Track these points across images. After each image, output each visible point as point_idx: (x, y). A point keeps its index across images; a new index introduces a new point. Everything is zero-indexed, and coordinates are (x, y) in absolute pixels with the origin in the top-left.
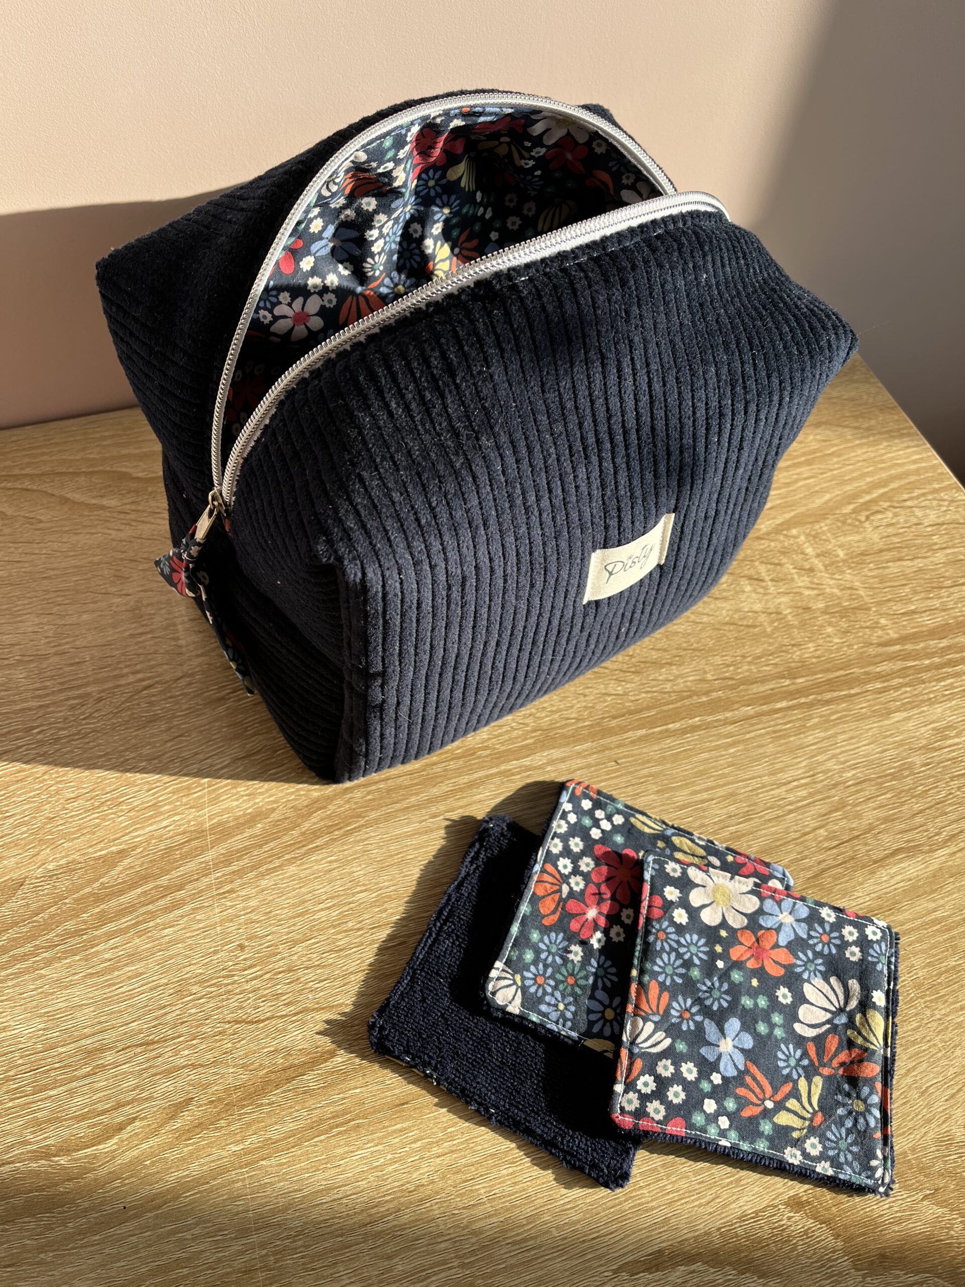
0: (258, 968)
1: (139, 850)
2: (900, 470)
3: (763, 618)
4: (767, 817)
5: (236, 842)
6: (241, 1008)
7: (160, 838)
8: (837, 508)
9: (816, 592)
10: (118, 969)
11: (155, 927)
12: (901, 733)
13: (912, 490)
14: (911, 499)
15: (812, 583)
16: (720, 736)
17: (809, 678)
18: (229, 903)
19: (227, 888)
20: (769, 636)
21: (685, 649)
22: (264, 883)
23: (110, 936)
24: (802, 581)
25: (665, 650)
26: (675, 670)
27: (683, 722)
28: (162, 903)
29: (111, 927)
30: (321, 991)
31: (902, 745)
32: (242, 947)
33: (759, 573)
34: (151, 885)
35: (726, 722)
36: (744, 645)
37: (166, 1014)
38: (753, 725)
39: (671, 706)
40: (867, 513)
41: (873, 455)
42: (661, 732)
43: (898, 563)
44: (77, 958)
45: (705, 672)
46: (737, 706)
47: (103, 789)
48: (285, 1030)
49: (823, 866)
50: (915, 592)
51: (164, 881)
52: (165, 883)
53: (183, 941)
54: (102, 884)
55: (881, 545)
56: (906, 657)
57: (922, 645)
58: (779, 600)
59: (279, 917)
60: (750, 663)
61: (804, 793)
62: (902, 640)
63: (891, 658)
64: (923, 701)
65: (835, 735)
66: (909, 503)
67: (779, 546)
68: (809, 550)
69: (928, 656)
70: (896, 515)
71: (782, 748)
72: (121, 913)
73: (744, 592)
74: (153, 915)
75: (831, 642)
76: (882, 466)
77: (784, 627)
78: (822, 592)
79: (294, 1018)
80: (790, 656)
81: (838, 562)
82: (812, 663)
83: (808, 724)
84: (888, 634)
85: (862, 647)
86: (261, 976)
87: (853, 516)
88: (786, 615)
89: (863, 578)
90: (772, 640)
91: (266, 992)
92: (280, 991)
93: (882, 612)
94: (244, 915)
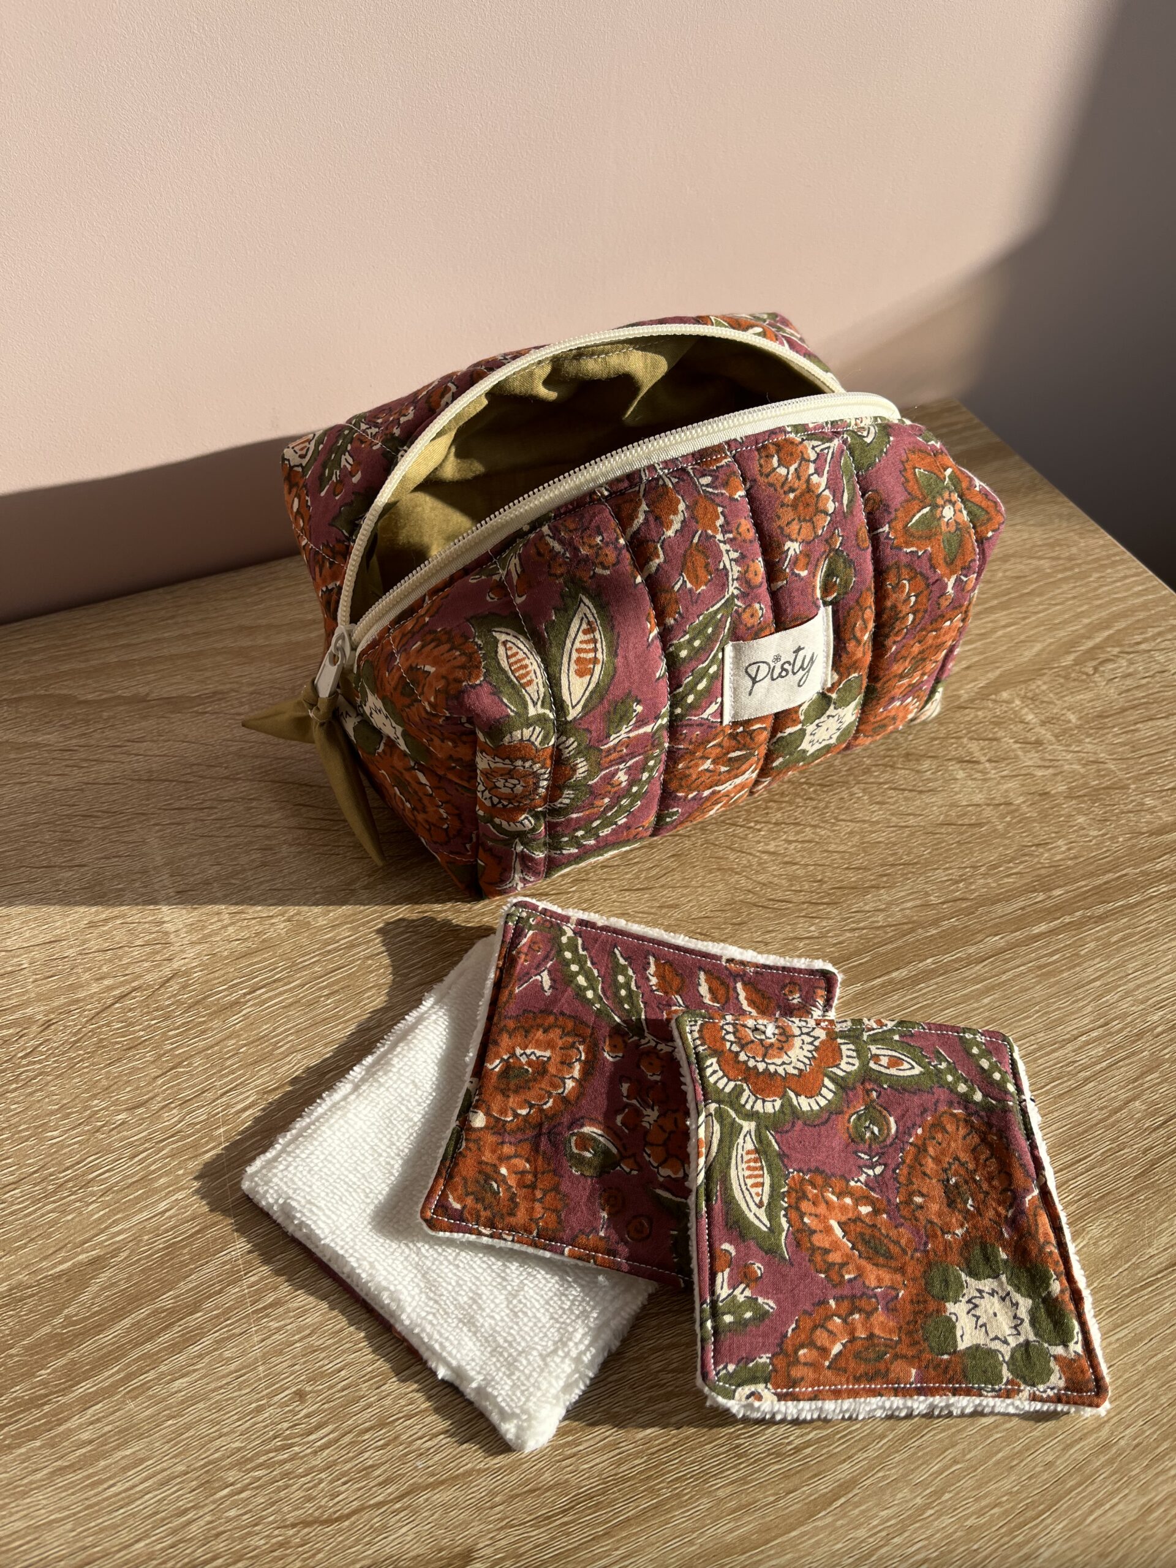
0: (330, 1427)
1: (123, 1255)
2: (1122, 606)
3: (988, 812)
4: (1056, 1092)
6: (310, 1499)
7: (156, 1232)
8: (1053, 660)
9: (1051, 771)
10: (103, 1456)
11: (159, 1378)
13: (1142, 630)
14: (1145, 640)
15: (1043, 759)
16: (966, 982)
17: (1069, 888)
18: (274, 1325)
19: (269, 1299)
20: (1003, 836)
21: (893, 865)
23: (87, 1402)
24: (1030, 759)
25: (866, 869)
26: (885, 895)
27: (910, 967)
28: (165, 1337)
29: (85, 1387)
30: (436, 1452)
32: (300, 1395)
33: (971, 753)
34: (145, 1311)
35: (970, 961)
36: (971, 854)
37: (189, 1523)
38: (1007, 961)
39: (890, 947)
40: (1094, 663)
41: (1084, 590)
42: (883, 985)
43: (1150, 723)
44: (38, 1443)
45: (927, 894)
46: (979, 937)
47: (60, 1163)
48: (384, 1527)
49: (1150, 1156)
51: (166, 1300)
52: (169, 1304)
53: (205, 1398)
54: (67, 1317)
55: (1121, 703)
58: (1005, 787)
60: (984, 875)
61: (1099, 1051)
65: (1122, 964)
66: (1143, 646)
67: (989, 715)
68: (1030, 717)
70: (1131, 663)
71: (1054, 990)
72: (102, 1362)
73: (956, 779)
74: (153, 1360)
75: (1087, 836)
76: (1099, 602)
77: (1020, 822)
78: (1059, 770)
79: (398, 1506)
80: (1036, 860)
81: (1072, 729)
82: (1068, 868)
83: (1082, 953)
84: (1160, 818)
85: (1130, 839)
86: (337, 1440)
87: (1077, 668)
88: (1019, 805)
89: (1110, 747)
90: (1007, 842)
91: (349, 1465)
92: (370, 1462)
93: (1145, 789)
94: (300, 1340)
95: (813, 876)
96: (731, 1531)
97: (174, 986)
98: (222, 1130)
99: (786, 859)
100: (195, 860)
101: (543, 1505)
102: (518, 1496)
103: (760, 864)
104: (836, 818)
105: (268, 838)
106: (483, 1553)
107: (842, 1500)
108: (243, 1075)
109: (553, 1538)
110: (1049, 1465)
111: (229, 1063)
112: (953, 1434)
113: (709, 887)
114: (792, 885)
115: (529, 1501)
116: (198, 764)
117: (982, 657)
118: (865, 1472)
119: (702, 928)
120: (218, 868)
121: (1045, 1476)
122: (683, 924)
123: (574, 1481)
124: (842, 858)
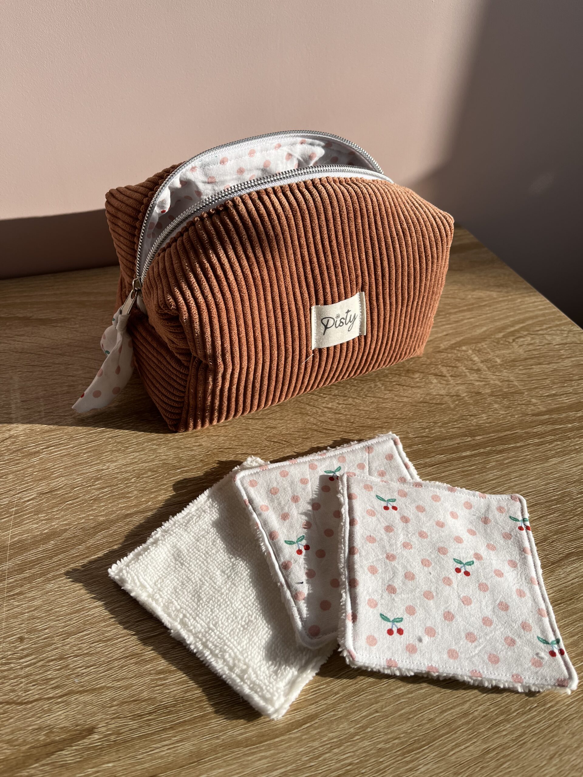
2: (532, 314)
3: (447, 399)
5: (31, 555)
6: (13, 691)
8: (492, 335)
9: (483, 383)
12: (558, 472)
13: (542, 325)
14: (541, 330)
15: (480, 377)
17: (485, 436)
18: (17, 603)
19: (17, 591)
20: (453, 410)
21: (392, 418)
22: (49, 586)
24: (473, 377)
25: (377, 419)
30: (87, 675)
31: (561, 480)
32: (21, 639)
33: (442, 372)
36: (435, 416)
38: (446, 467)
40: (514, 338)
41: (512, 306)
43: (539, 366)
45: (408, 433)
46: (433, 455)
48: (50, 710)
50: (554, 383)
55: (525, 355)
56: (554, 422)
57: (564, 415)
59: (58, 614)
60: (440, 427)
62: (550, 412)
63: (543, 423)
64: (573, 451)
65: (509, 473)
66: (540, 332)
67: (454, 356)
68: (476, 358)
69: (570, 422)
71: (470, 483)
73: (432, 383)
75: (498, 413)
76: (519, 312)
77: (463, 404)
78: (487, 383)
79: (59, 700)
80: (469, 422)
81: (497, 365)
82: (486, 427)
83: (488, 467)
84: (539, 408)
85: (521, 417)
86: (35, 663)
87: (504, 339)
88: (464, 397)
89: (516, 375)
90: (455, 413)
91: (38, 677)
92: (50, 676)
93: (532, 395)
94: (28, 612)
95: (349, 420)
96: (241, 734)
97: (8, 442)
98: (14, 509)
99: (336, 411)
100: (34, 388)
101: (139, 709)
102: (126, 702)
103: (322, 412)
104: (366, 396)
105: (73, 381)
106: (100, 730)
107: (308, 725)
108: (32, 485)
109: (141, 727)
110: (431, 720)
111: (26, 479)
112: (378, 697)
113: (294, 421)
114: (337, 423)
115: (132, 706)
116: (47, 348)
117: (454, 331)
118: (324, 711)
119: (286, 439)
120: (45, 392)
121: (428, 726)
122: (277, 436)
123: (159, 698)
124: (365, 413)
